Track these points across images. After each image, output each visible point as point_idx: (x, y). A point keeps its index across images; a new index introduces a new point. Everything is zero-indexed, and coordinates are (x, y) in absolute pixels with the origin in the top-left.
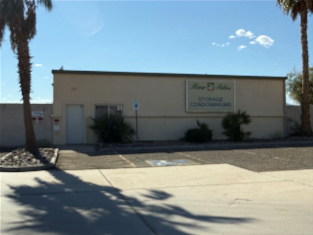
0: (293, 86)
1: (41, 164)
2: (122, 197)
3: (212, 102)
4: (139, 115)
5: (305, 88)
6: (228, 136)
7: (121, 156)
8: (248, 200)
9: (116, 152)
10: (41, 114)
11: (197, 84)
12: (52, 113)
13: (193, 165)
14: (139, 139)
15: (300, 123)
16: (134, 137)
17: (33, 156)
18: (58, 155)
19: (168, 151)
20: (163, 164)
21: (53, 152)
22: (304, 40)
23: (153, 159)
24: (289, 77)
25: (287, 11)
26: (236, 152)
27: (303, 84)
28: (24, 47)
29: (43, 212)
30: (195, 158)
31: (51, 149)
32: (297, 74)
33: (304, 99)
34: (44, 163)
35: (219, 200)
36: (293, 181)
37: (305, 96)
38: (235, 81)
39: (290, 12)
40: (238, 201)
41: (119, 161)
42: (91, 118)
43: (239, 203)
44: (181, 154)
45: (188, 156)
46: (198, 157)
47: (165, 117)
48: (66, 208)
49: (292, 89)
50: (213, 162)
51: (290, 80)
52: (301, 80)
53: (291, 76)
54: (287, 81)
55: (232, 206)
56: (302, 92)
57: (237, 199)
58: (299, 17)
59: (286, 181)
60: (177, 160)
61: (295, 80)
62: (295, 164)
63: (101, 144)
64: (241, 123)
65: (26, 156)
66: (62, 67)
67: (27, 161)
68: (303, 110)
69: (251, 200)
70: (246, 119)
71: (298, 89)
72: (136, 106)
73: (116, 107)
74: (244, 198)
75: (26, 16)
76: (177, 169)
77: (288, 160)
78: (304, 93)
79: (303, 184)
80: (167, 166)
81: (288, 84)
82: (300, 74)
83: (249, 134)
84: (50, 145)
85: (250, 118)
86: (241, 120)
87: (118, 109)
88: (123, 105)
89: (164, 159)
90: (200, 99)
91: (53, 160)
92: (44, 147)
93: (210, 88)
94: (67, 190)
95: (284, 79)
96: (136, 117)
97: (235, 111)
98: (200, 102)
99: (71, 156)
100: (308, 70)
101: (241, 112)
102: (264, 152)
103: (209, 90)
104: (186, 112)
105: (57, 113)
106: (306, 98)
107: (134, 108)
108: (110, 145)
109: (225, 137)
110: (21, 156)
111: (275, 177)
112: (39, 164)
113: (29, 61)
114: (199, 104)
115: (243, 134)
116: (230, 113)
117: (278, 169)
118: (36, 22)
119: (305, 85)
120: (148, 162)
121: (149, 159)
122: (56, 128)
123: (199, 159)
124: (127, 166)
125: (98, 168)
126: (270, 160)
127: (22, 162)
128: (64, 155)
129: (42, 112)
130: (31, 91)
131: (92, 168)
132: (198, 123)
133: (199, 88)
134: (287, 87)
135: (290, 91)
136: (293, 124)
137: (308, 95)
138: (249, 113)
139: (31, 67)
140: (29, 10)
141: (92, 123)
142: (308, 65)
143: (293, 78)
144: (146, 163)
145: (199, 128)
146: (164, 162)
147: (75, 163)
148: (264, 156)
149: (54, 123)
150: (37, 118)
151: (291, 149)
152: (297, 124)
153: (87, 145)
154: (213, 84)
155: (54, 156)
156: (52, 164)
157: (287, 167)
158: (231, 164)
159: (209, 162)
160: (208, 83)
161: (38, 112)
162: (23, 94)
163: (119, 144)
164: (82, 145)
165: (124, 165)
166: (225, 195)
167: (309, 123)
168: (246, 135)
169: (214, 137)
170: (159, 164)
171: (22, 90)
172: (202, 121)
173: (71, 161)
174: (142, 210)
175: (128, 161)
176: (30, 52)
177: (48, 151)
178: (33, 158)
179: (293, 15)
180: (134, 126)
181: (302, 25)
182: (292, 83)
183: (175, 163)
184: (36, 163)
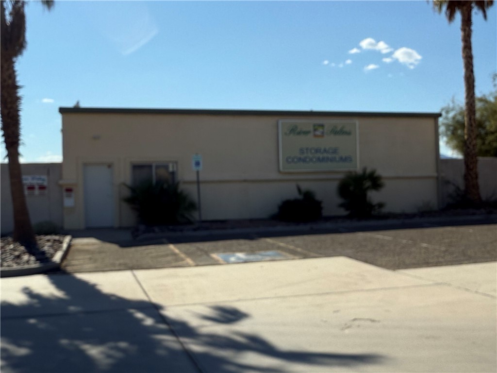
0: (451, 128)
1: (35, 263)
2: (163, 319)
3: (321, 156)
4: (201, 178)
5: (471, 131)
6: (347, 209)
7: (171, 246)
8: (373, 321)
9: (164, 240)
10: (44, 180)
11: (296, 127)
12: (61, 178)
13: (288, 259)
14: (204, 218)
15: (462, 188)
16: (195, 215)
17: (26, 251)
18: (69, 246)
19: (249, 237)
20: (239, 258)
21: (61, 242)
22: (467, 53)
23: (224, 252)
24: (444, 114)
25: (438, 7)
26: (361, 235)
27: (466, 124)
28: (8, 69)
29: (23, 351)
30: (291, 247)
31: (57, 238)
32: (458, 109)
33: (468, 148)
34: (41, 262)
35: (325, 322)
36: (449, 285)
37: (470, 143)
38: (357, 122)
39: (444, 8)
40: (357, 323)
41: (167, 255)
42: (124, 184)
43: (359, 326)
44: (269, 240)
45: (282, 244)
46: (297, 246)
47: (245, 181)
48: (64, 342)
49: (449, 133)
50: (321, 254)
51: (446, 118)
52: (463, 117)
53: (447, 112)
54: (441, 120)
55: (347, 331)
56: (466, 137)
57: (355, 320)
58: (458, 16)
59: (438, 284)
60: (263, 253)
61: (454, 118)
62: (455, 255)
63: (142, 227)
64: (368, 188)
65: (14, 250)
66: (78, 103)
67: (14, 259)
68: (467, 166)
69: (379, 321)
70: (375, 181)
71: (459, 132)
72: (198, 164)
73: (166, 167)
74: (367, 317)
75: (9, 18)
76: (262, 267)
77: (443, 249)
78: (468, 139)
79: (467, 290)
80: (246, 262)
81: (443, 124)
82: (461, 108)
83: (381, 205)
84: (57, 230)
85: (383, 181)
86: (368, 184)
87: (171, 169)
88: (176, 163)
89: (241, 251)
90: (302, 151)
91: (57, 257)
92: (47, 234)
93: (318, 133)
94: (72, 308)
95: (435, 116)
96: (198, 182)
97: (358, 169)
98: (302, 156)
99: (90, 248)
100: (474, 101)
101: (368, 171)
102: (404, 236)
103: (315, 136)
104: (279, 172)
105: (69, 178)
106: (471, 147)
107: (194, 168)
108: (156, 229)
109: (343, 212)
110: (5, 251)
111: (420, 278)
112: (34, 264)
113: (16, 93)
114: (300, 159)
115: (371, 206)
116: (350, 172)
117: (427, 264)
118: (26, 28)
119: (471, 125)
120: (215, 256)
121: (216, 250)
122: (68, 202)
123: (299, 250)
124: (180, 263)
125: (132, 268)
126: (413, 249)
127: (5, 261)
128: (79, 247)
129: (45, 177)
130: (20, 142)
131: (122, 268)
132: (299, 190)
133: (299, 133)
134: (442, 129)
135: (447, 135)
136: (451, 189)
137: (474, 142)
138: (380, 172)
139: (20, 104)
140: (14, 7)
141: (127, 193)
142: (474, 93)
143: (451, 115)
144: (212, 259)
145: (300, 197)
146: (241, 255)
147: (95, 261)
148: (404, 241)
149: (65, 193)
150: (37, 187)
151: (449, 229)
152: (458, 188)
153: (121, 228)
154: (322, 126)
155: (61, 250)
156: (54, 263)
157: (441, 260)
158: (350, 257)
159: (316, 255)
160: (314, 126)
161: (38, 177)
162: (7, 148)
163: (171, 227)
164: (111, 229)
165: (176, 263)
166: (335, 312)
167: (476, 187)
168: (376, 208)
169: (325, 213)
170: (233, 259)
171: (6, 141)
172: (305, 186)
173: (88, 256)
174: (193, 343)
175: (183, 256)
176: (18, 79)
177: (52, 241)
178: (24, 253)
179: (448, 13)
180: (195, 197)
181: (464, 30)
182: (450, 122)
183: (259, 257)
184: (28, 262)
